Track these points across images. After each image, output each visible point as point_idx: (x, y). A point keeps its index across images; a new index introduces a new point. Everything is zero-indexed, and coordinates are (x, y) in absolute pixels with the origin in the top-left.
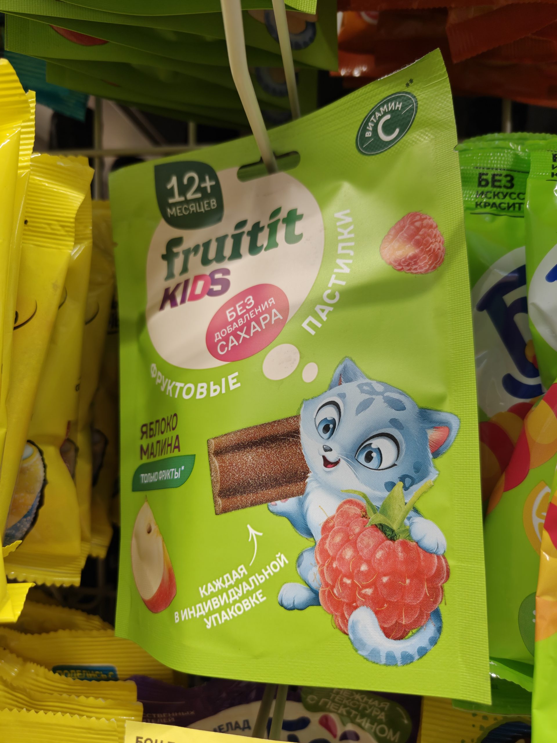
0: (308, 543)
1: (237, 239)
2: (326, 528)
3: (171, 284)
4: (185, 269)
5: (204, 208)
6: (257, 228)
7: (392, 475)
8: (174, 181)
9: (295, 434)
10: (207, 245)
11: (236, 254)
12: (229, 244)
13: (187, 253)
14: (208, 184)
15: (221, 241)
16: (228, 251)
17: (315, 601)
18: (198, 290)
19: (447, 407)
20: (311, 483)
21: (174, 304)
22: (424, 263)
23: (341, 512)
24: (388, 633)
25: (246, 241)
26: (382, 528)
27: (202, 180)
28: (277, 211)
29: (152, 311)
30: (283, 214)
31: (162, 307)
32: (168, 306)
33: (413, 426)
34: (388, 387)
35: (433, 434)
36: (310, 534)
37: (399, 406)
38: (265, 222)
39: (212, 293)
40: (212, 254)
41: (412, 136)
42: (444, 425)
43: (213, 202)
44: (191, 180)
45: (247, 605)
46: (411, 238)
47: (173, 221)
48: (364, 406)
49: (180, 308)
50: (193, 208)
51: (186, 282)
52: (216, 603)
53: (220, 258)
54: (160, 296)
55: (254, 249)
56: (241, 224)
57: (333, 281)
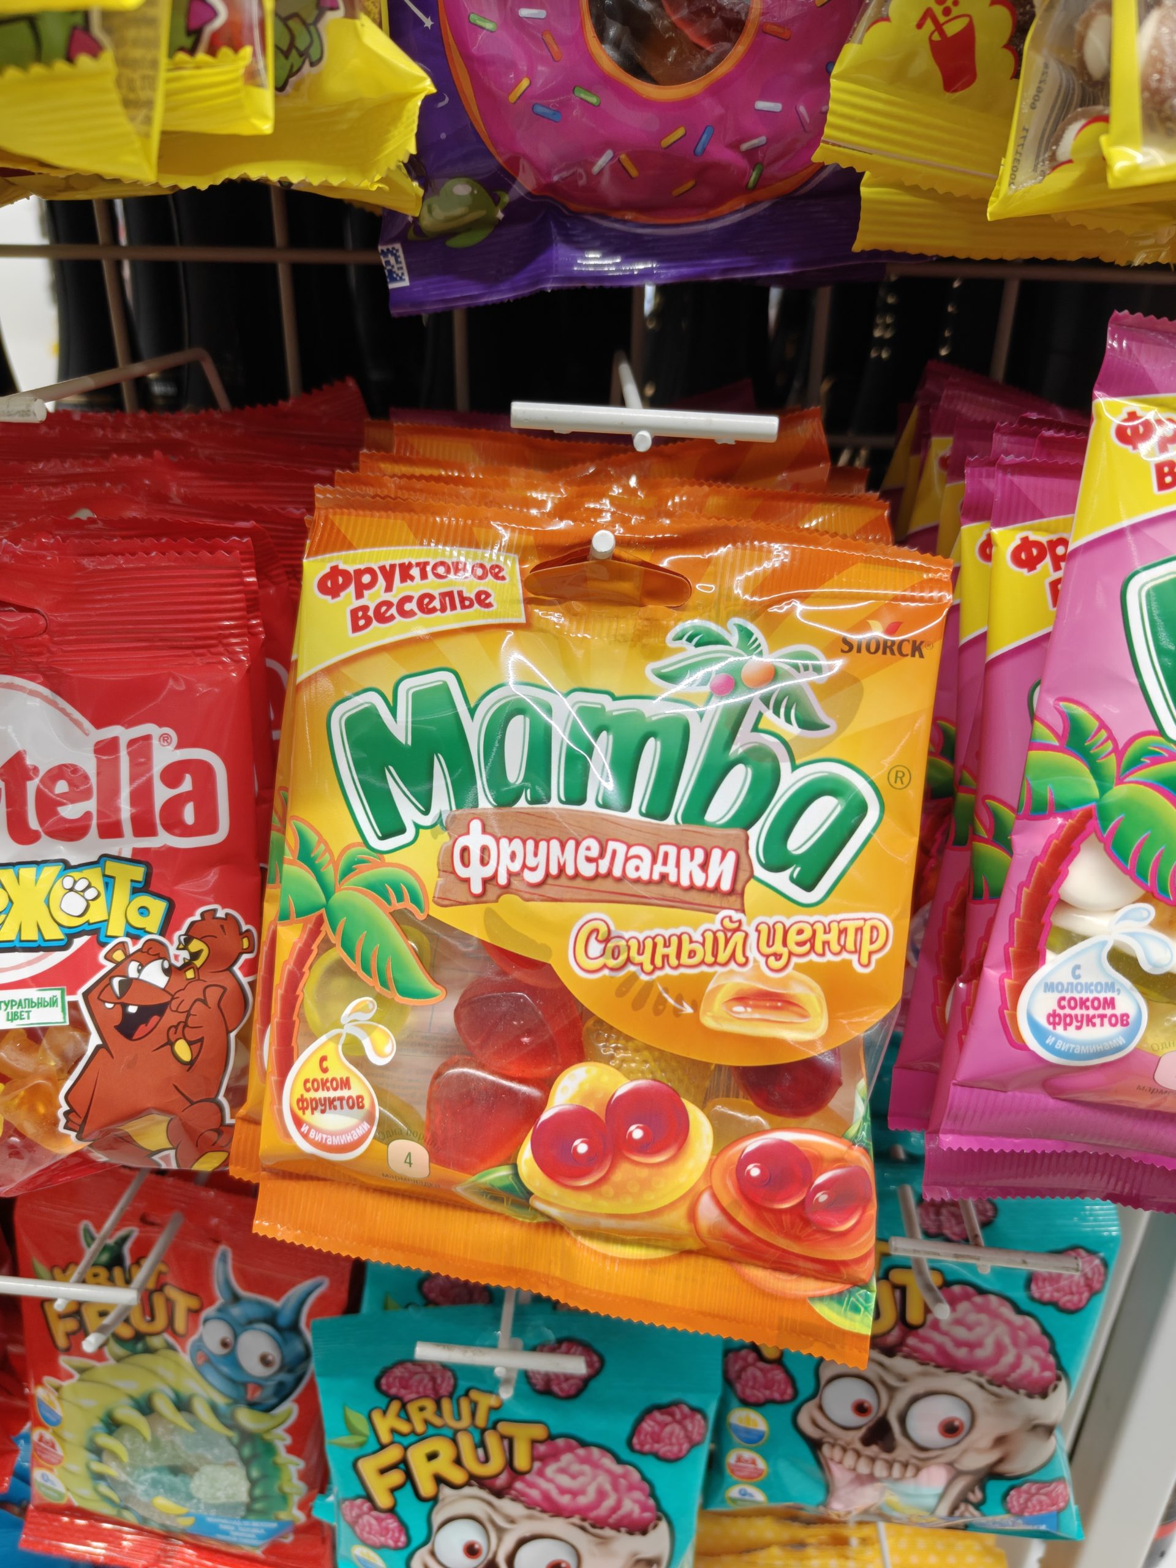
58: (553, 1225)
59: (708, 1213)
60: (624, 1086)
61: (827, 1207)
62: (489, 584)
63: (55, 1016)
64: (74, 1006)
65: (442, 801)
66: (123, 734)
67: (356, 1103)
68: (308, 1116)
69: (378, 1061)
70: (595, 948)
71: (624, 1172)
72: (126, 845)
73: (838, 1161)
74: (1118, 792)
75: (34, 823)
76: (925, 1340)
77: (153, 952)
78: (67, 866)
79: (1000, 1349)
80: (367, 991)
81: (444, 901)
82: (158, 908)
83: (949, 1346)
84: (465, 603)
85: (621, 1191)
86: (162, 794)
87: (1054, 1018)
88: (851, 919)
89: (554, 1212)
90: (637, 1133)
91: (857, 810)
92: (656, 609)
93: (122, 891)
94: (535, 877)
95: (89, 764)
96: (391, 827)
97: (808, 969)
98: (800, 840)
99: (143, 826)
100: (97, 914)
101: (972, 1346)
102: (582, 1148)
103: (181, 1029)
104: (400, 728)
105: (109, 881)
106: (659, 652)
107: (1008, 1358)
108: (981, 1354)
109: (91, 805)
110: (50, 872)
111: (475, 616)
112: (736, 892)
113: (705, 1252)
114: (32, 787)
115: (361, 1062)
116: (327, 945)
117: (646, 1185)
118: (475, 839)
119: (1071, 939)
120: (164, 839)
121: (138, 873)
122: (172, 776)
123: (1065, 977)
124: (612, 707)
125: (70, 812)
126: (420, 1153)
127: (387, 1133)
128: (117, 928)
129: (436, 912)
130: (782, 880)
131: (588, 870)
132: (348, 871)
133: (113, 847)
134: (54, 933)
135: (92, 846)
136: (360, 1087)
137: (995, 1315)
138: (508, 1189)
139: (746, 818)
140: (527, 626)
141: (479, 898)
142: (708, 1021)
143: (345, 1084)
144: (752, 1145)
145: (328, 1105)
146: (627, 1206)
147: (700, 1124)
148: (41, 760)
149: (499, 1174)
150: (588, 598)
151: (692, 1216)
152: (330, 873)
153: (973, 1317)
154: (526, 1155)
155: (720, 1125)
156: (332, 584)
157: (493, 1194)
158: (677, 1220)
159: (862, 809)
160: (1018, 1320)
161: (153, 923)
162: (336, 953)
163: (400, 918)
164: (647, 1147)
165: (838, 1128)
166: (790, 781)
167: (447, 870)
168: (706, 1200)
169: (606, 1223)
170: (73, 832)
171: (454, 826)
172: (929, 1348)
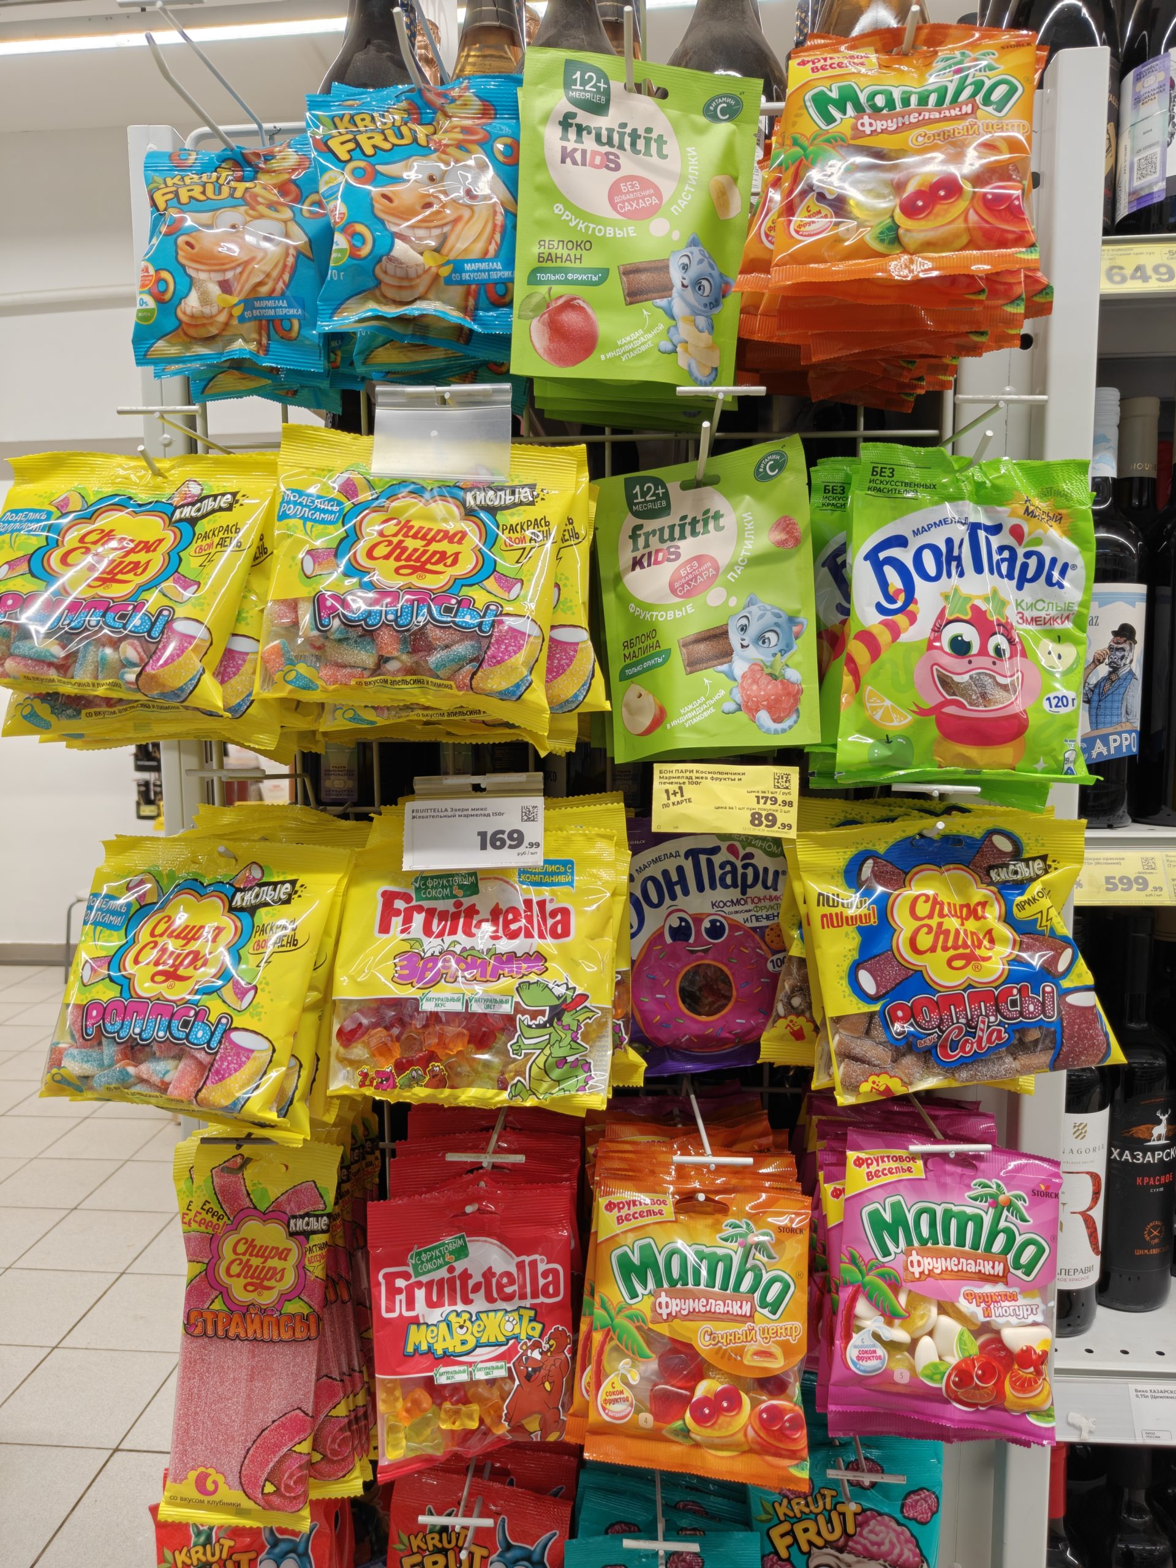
0: (734, 684)
1: (682, 527)
2: (744, 676)
3: (638, 554)
4: (647, 545)
5: (658, 506)
6: (694, 521)
7: (775, 650)
8: (638, 488)
9: (726, 633)
10: (662, 530)
11: (683, 537)
12: (677, 530)
13: (647, 535)
14: (660, 491)
15: (672, 528)
16: (677, 534)
17: (739, 709)
18: (660, 558)
19: (802, 615)
20: (735, 656)
21: (642, 567)
22: (791, 543)
23: (751, 669)
24: (775, 721)
25: (688, 528)
26: (770, 675)
27: (656, 488)
28: (707, 511)
29: (626, 571)
30: (711, 514)
31: (633, 569)
32: (638, 568)
33: (785, 626)
34: (773, 607)
35: (795, 629)
36: (735, 680)
37: (779, 616)
38: (700, 517)
39: (669, 560)
40: (666, 536)
41: (785, 474)
42: (801, 624)
43: (664, 503)
44: (649, 488)
45: (706, 714)
46: (784, 529)
47: (637, 514)
48: (761, 617)
49: (647, 569)
50: (650, 506)
51: (650, 554)
52: (690, 715)
53: (672, 538)
54: (631, 562)
55: (694, 533)
56: (684, 518)
57: (743, 553)
58: (697, 1445)
59: (751, 1433)
60: (720, 1387)
61: (789, 1428)
62: (662, 1207)
63: (503, 1373)
64: (509, 1369)
65: (651, 1285)
66: (527, 1259)
67: (626, 1400)
68: (608, 1406)
69: (633, 1383)
70: (707, 1338)
71: (722, 1419)
72: (528, 1303)
73: (791, 1411)
74: (868, 1278)
75: (495, 1295)
76: (857, 1543)
77: (536, 1345)
78: (507, 1312)
79: (893, 1545)
80: (627, 1356)
81: (654, 1322)
82: (539, 1327)
83: (869, 1545)
84: (655, 1214)
85: (721, 1427)
86: (542, 1282)
87: (859, 1358)
88: (789, 1324)
89: (698, 1438)
90: (725, 1404)
91: (787, 1287)
92: (719, 1216)
93: (525, 1320)
94: (685, 1313)
95: (514, 1270)
96: (634, 1295)
97: (777, 1343)
98: (770, 1298)
99: (535, 1295)
100: (516, 1331)
101: (879, 1544)
102: (707, 1411)
103: (547, 1377)
104: (636, 1259)
105: (521, 1317)
106: (720, 1231)
107: (897, 1551)
108: (885, 1548)
109: (515, 1287)
110: (500, 1314)
111: (658, 1218)
112: (752, 1316)
113: (751, 1451)
114: (494, 1281)
115: (627, 1384)
116: (612, 1339)
117: (729, 1424)
118: (663, 1299)
119: (860, 1329)
120: (542, 1299)
121: (532, 1313)
122: (545, 1274)
123: (859, 1343)
124: (707, 1250)
125: (509, 1290)
126: (650, 1417)
127: (638, 1411)
128: (523, 1336)
129: (651, 1326)
130: (766, 1311)
131: (703, 1310)
132: (620, 1312)
133: (524, 1303)
134: (502, 1339)
135: (517, 1302)
136: (627, 1393)
137: (887, 1526)
138: (682, 1430)
139: (753, 1290)
140: (676, 1221)
141: (666, 1321)
142: (746, 1362)
143: (622, 1392)
144: (763, 1406)
145: (615, 1401)
146: (723, 1433)
147: (746, 1400)
148: (498, 1270)
149: (678, 1424)
150: (695, 1212)
151: (745, 1435)
152: (613, 1313)
153: (878, 1528)
154: (688, 1415)
155: (752, 1400)
156: (610, 1207)
157: (676, 1432)
158: (740, 1437)
159: (789, 1287)
160: (899, 1529)
161: (537, 1333)
162: (614, 1342)
163: (639, 1328)
164: (729, 1409)
165: (790, 1400)
166: (766, 1277)
167: (654, 1310)
168: (750, 1429)
169: (716, 1441)
170: (509, 1298)
171: (654, 1294)
172: (859, 1547)
